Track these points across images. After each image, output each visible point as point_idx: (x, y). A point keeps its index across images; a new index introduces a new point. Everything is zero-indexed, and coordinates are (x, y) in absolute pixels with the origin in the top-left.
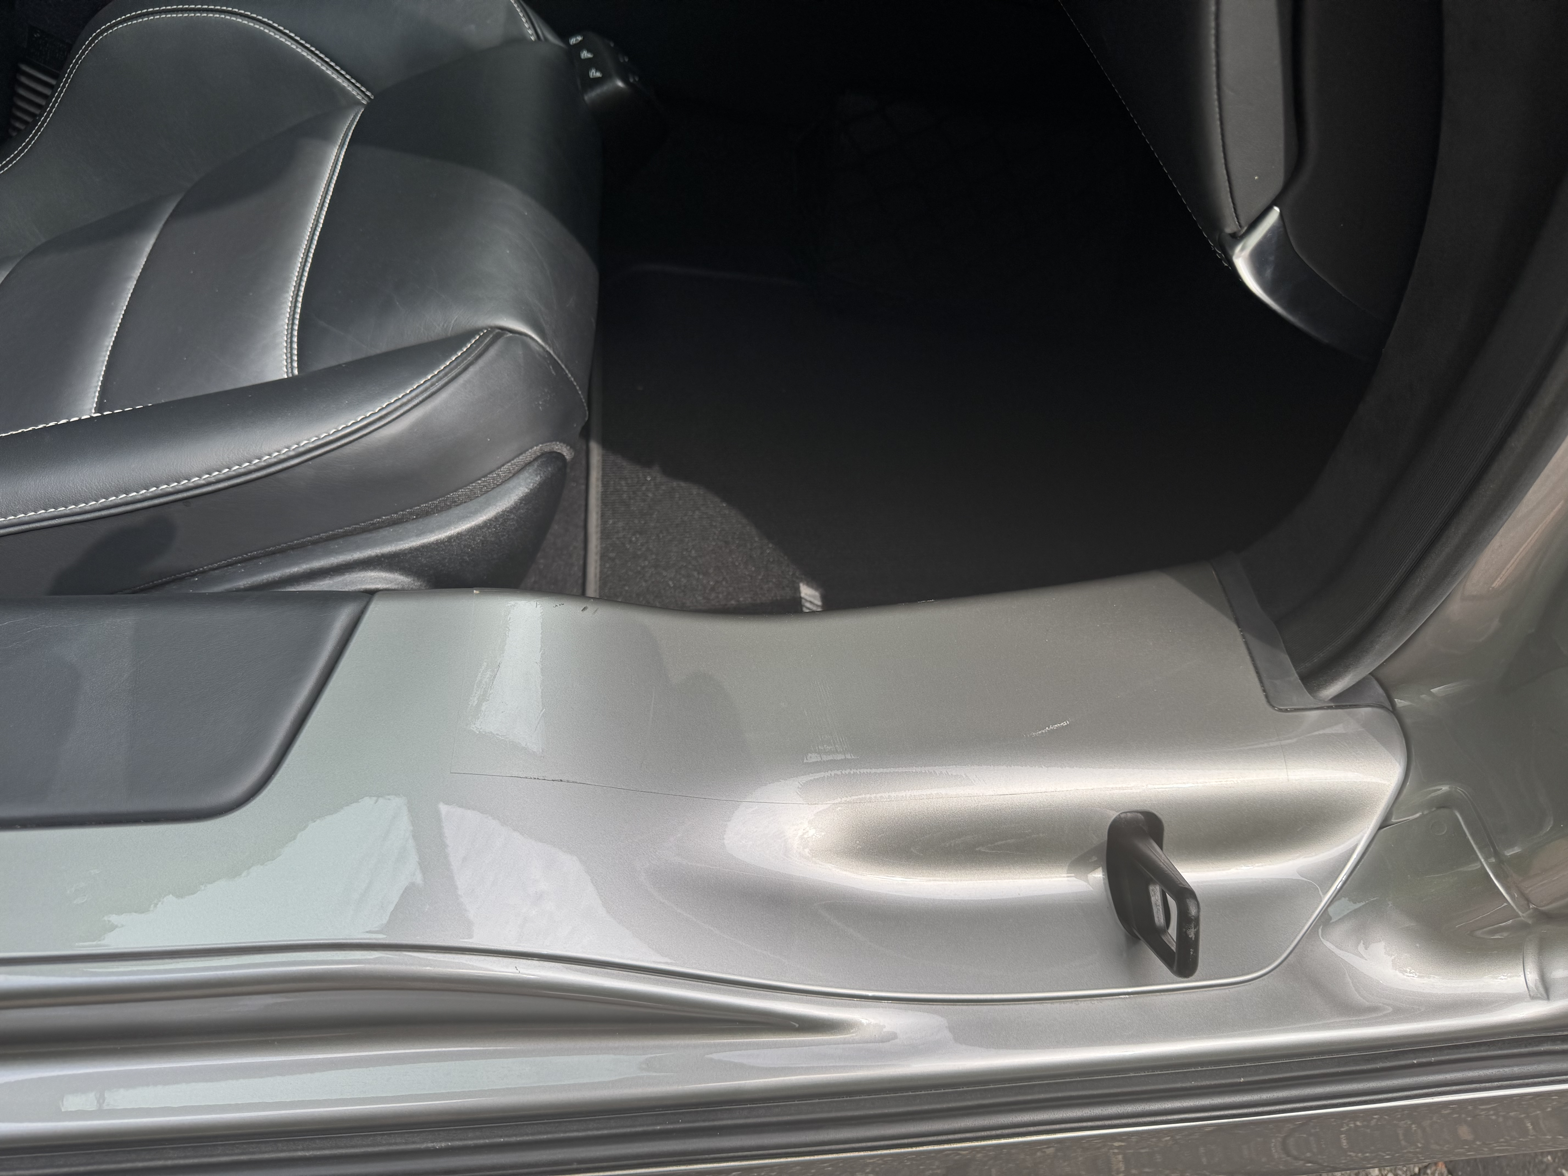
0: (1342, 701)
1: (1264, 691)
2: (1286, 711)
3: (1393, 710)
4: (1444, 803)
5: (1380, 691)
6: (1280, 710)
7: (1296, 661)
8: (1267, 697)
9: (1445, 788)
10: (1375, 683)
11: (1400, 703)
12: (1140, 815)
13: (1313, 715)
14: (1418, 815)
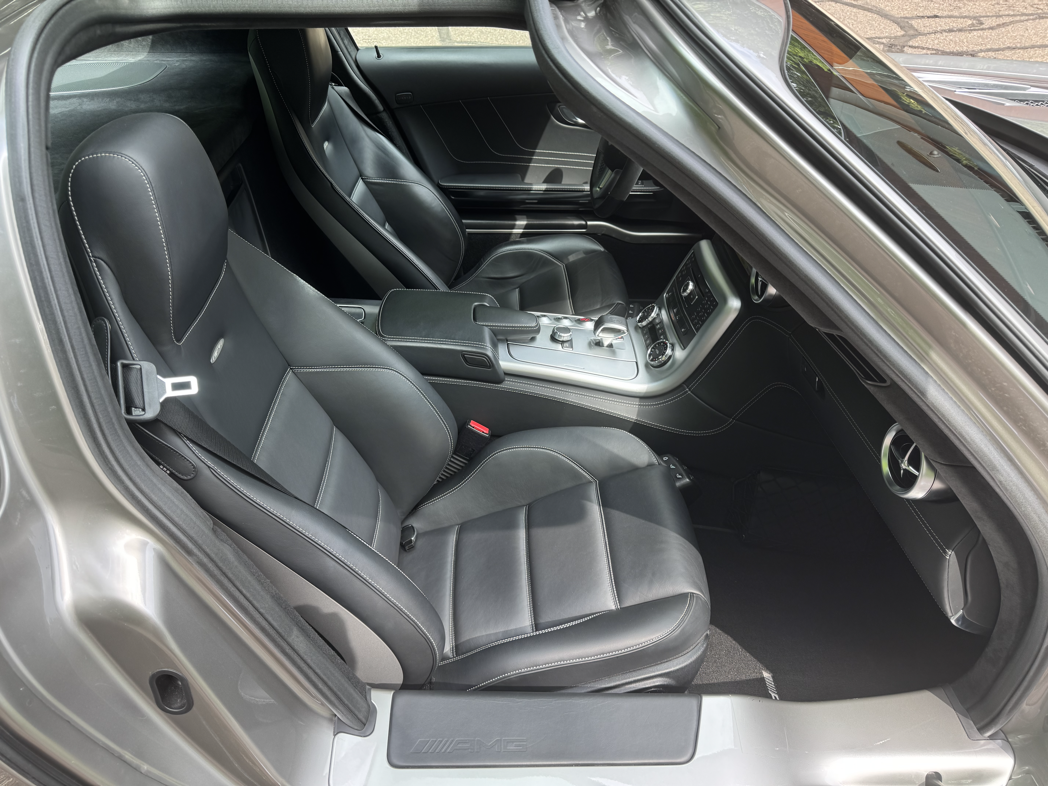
0: (991, 737)
1: (966, 733)
2: (974, 740)
3: (1008, 741)
4: (1028, 772)
5: (1003, 735)
6: (972, 740)
7: (975, 724)
8: (968, 735)
9: (1027, 768)
10: (1001, 731)
11: (1010, 740)
12: (934, 773)
13: (982, 742)
14: (1020, 776)
